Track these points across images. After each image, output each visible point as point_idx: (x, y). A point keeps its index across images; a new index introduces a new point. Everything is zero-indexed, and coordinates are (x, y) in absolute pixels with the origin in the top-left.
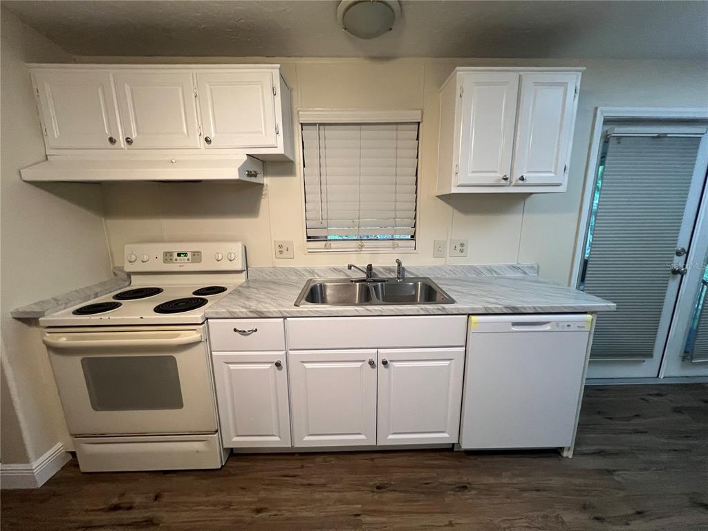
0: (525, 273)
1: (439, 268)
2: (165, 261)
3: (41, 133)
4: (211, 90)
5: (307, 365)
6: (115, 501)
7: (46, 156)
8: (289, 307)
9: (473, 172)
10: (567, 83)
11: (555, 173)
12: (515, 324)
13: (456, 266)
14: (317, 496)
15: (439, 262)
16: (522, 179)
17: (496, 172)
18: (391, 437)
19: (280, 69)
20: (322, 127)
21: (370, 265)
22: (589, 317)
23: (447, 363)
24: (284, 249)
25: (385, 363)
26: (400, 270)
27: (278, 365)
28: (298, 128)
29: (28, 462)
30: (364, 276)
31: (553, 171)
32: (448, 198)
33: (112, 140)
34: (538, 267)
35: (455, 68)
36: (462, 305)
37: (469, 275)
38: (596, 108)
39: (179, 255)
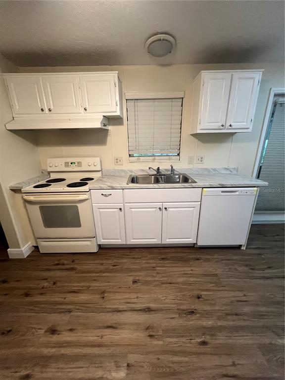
0: (231, 171)
1: (191, 169)
2: (66, 166)
3: (11, 107)
4: (86, 85)
5: (132, 210)
6: (56, 262)
7: (13, 117)
8: (124, 185)
9: (208, 123)
10: (254, 78)
11: (247, 123)
12: (222, 192)
13: (198, 169)
14: (137, 261)
15: (191, 166)
16: (231, 126)
17: (218, 122)
18: (168, 240)
19: (118, 74)
20: (136, 101)
21: (159, 168)
22: (256, 189)
23: (192, 209)
24: (118, 161)
25: (166, 208)
26: (172, 170)
27: (120, 209)
28: (124, 101)
29: (20, 248)
30: (156, 173)
31: (245, 121)
32: (196, 136)
33: (42, 110)
34: (238, 168)
35: (201, 71)
36: (200, 183)
37: (205, 173)
38: (271, 89)
39: (71, 163)
